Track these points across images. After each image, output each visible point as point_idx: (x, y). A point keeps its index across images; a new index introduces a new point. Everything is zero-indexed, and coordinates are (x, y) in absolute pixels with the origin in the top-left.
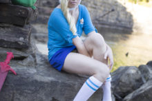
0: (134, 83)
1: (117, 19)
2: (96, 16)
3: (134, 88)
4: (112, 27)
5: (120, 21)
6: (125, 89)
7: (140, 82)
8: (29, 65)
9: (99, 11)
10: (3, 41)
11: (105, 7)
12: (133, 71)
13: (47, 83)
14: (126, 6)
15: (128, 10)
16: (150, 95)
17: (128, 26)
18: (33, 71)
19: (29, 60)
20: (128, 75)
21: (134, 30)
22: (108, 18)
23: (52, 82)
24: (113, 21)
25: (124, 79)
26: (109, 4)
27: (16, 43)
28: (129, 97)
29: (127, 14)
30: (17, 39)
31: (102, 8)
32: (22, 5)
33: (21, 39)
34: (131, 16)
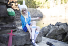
0: (47, 31)
3: (48, 32)
5: (39, 15)
6: (45, 33)
7: (49, 30)
8: (18, 32)
10: (9, 27)
12: (46, 28)
13: (24, 36)
14: (39, 10)
15: (40, 11)
16: (53, 33)
17: (42, 15)
18: (19, 34)
19: (17, 31)
20: (45, 29)
21: (44, 16)
23: (25, 35)
25: (44, 30)
27: (13, 27)
28: (47, 35)
29: (40, 12)
30: (12, 26)
32: (11, 16)
33: (14, 25)
34: (42, 12)
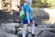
1: (45, 15)
2: (37, 15)
4: (43, 18)
5: (46, 15)
9: (37, 13)
11: (39, 12)
22: (41, 15)
24: (43, 16)
26: (40, 11)
31: (38, 12)
